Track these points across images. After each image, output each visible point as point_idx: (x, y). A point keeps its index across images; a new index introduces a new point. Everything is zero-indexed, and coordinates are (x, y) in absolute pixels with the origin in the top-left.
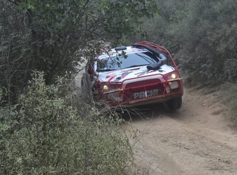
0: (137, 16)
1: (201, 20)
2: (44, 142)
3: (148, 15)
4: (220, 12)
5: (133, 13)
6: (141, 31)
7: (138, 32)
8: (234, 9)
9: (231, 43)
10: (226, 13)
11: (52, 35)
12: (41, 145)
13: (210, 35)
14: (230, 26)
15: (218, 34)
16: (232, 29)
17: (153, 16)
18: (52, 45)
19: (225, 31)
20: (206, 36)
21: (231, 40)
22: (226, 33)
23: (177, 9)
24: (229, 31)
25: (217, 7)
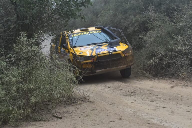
0: (78, 6)
1: (117, 13)
2: (27, 71)
3: (85, 6)
4: (129, 9)
5: (76, 4)
6: (81, 16)
7: (79, 16)
8: (137, 7)
9: (136, 27)
10: (132, 10)
11: (29, 17)
12: (25, 73)
13: (123, 22)
14: (135, 17)
15: (128, 21)
16: (136, 18)
17: (87, 6)
18: (28, 23)
19: (132, 20)
20: (121, 23)
21: (136, 25)
22: (133, 21)
23: (103, 10)
24: (134, 20)
25: (127, 6)
